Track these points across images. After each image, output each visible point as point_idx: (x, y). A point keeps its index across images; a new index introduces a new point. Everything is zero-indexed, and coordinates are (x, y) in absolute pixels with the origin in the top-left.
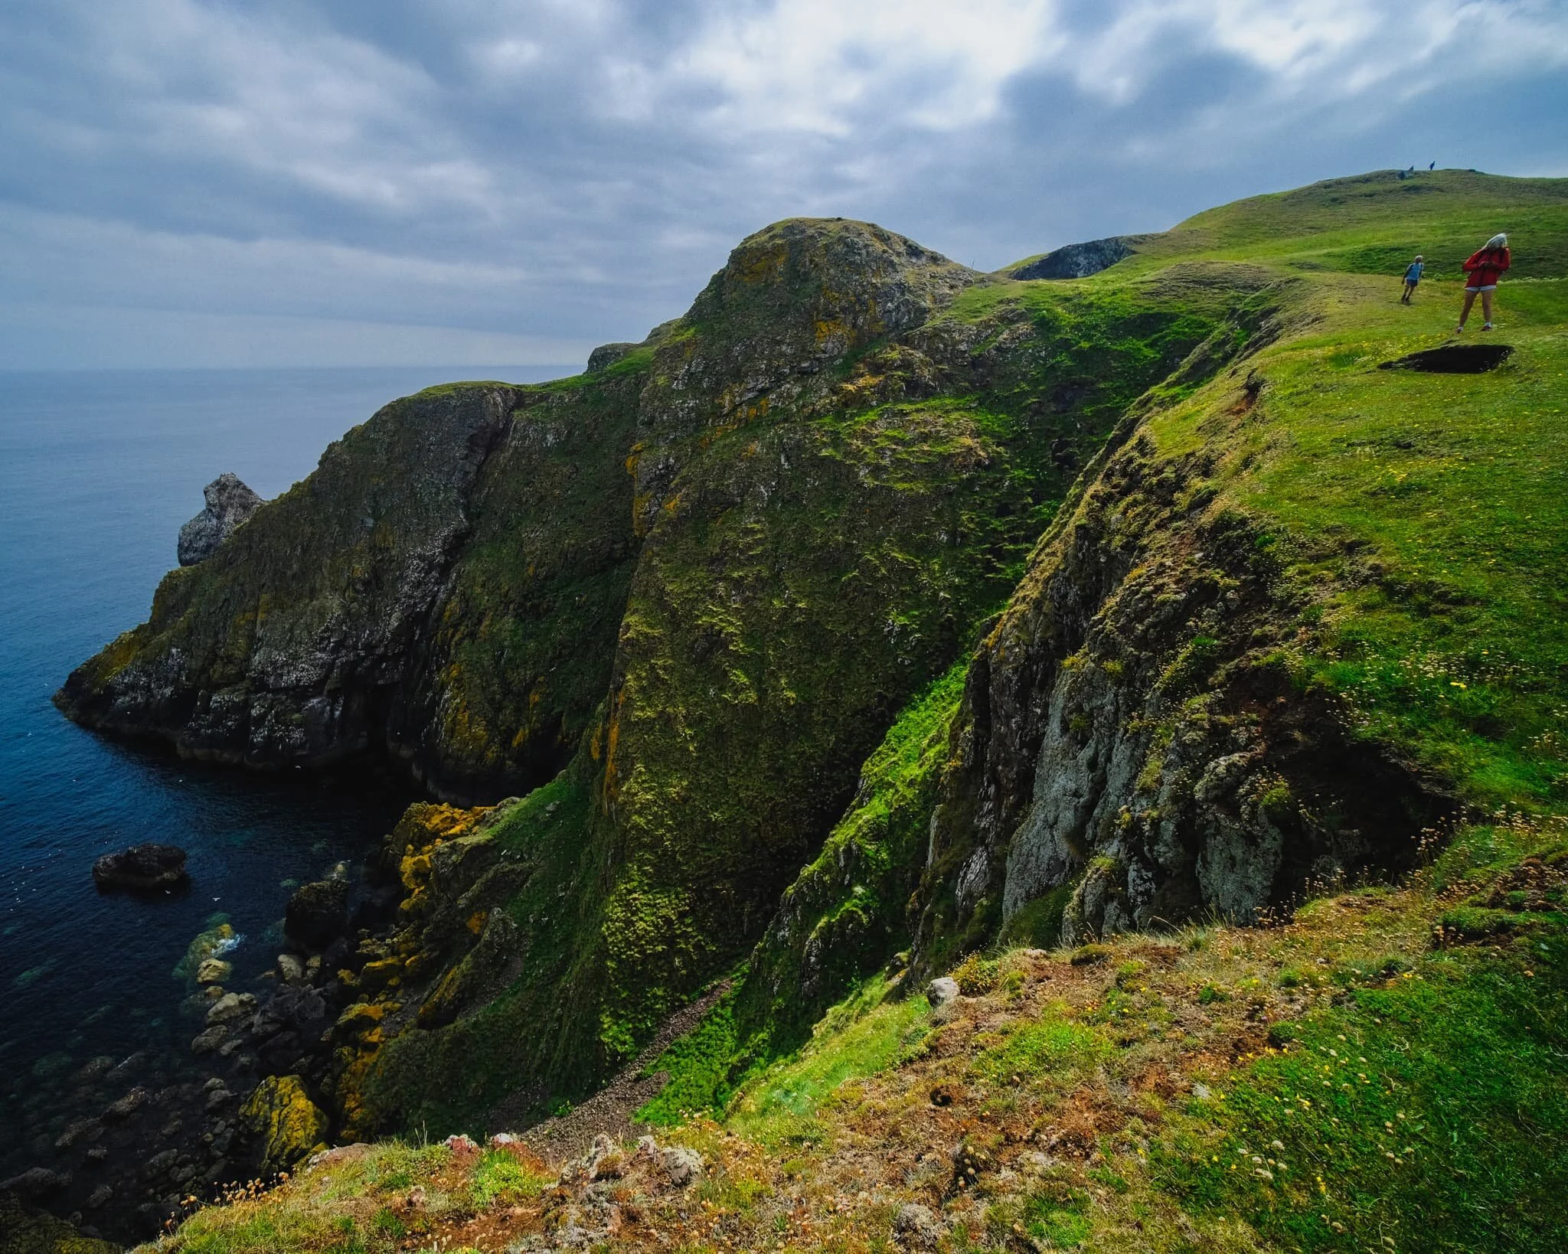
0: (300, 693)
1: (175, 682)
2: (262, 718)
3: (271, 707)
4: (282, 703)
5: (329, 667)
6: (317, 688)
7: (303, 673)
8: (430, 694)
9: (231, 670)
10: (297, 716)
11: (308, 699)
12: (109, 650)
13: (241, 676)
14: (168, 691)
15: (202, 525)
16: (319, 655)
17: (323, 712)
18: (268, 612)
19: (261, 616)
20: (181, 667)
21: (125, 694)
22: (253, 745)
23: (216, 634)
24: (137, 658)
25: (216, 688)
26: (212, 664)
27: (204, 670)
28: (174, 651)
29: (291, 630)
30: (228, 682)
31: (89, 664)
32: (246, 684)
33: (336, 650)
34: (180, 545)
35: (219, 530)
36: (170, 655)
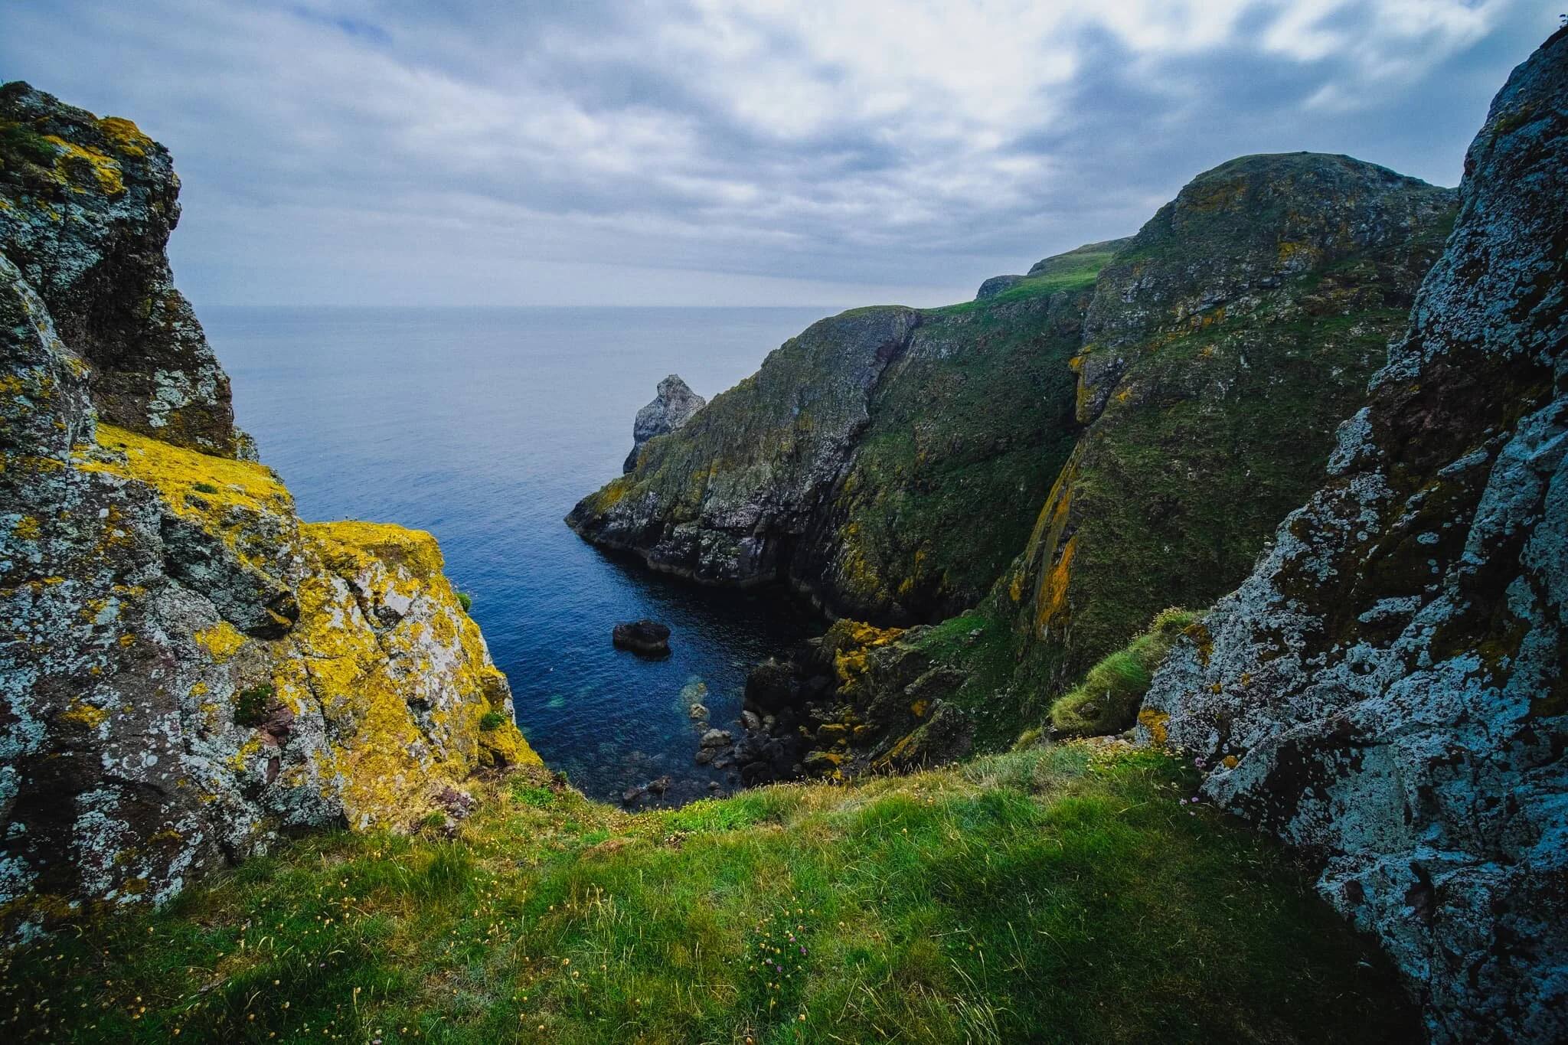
0: (736, 532)
1: (650, 515)
2: (709, 547)
3: (715, 540)
4: (723, 538)
5: (760, 515)
6: (749, 530)
7: (742, 518)
8: (830, 545)
9: (689, 511)
10: (733, 549)
11: (742, 537)
12: (605, 489)
13: (694, 517)
14: (644, 522)
15: (653, 411)
16: (753, 506)
17: (750, 548)
18: (717, 472)
19: (712, 475)
20: (655, 506)
21: (615, 521)
22: (703, 566)
23: (680, 484)
24: (625, 496)
25: (677, 522)
26: (675, 506)
27: (669, 509)
28: (651, 493)
29: (734, 486)
30: (685, 519)
31: (589, 498)
32: (698, 522)
33: (764, 504)
34: (636, 425)
35: (665, 415)
36: (647, 496)
